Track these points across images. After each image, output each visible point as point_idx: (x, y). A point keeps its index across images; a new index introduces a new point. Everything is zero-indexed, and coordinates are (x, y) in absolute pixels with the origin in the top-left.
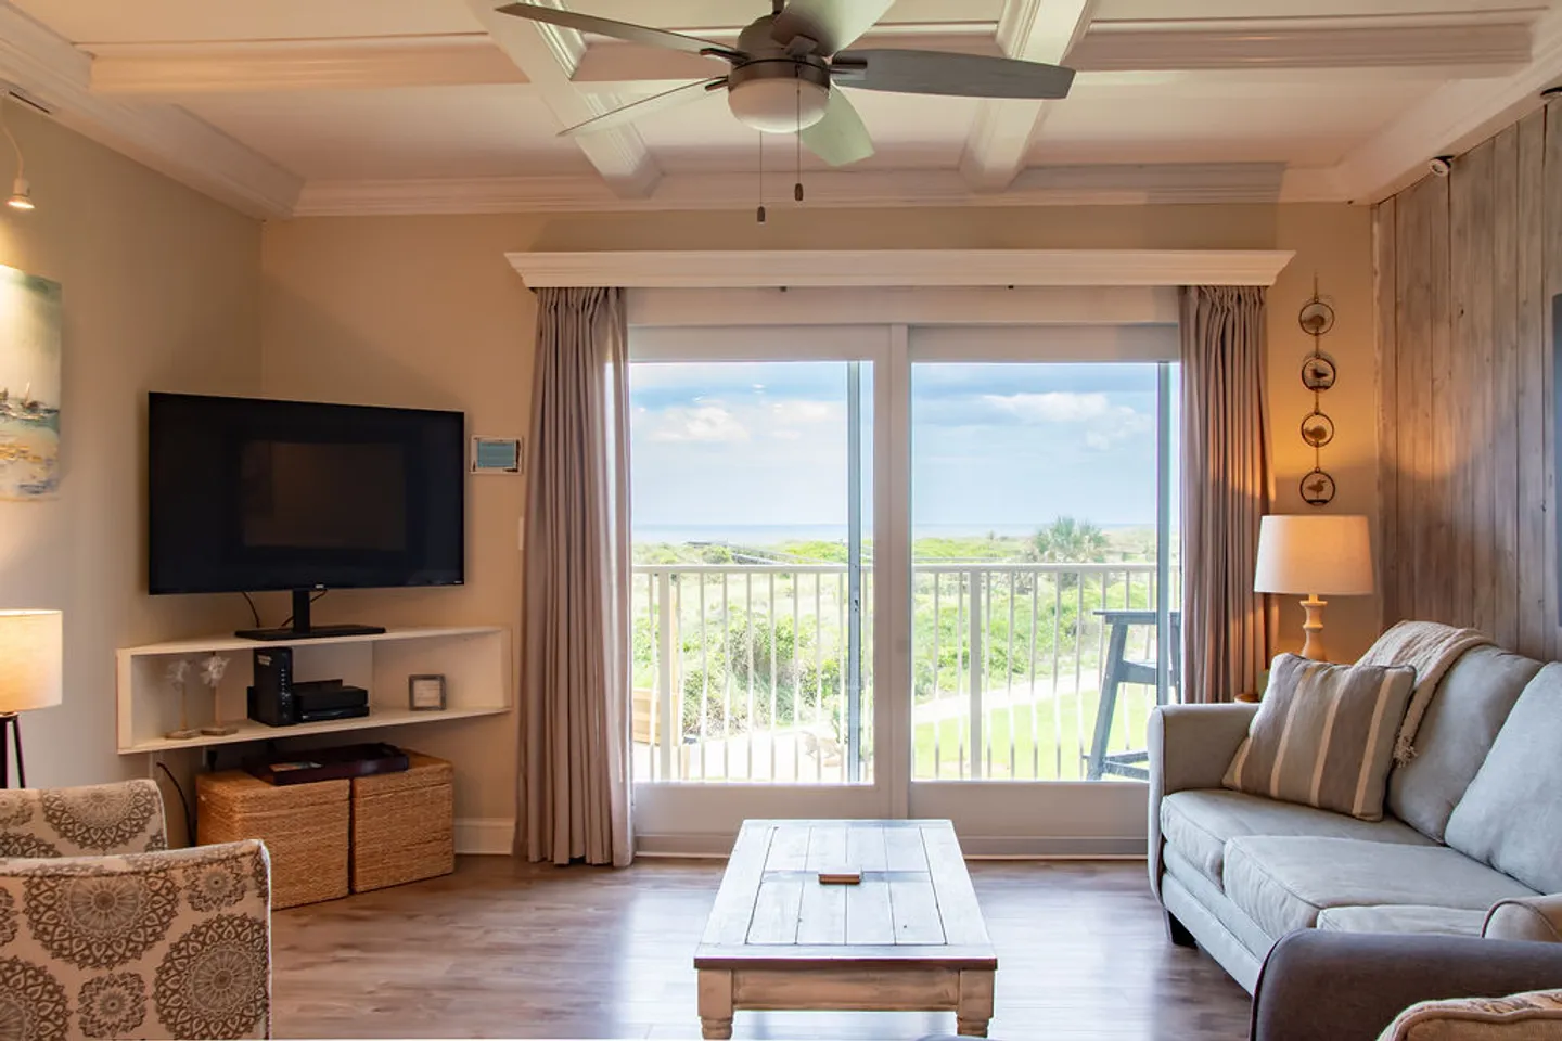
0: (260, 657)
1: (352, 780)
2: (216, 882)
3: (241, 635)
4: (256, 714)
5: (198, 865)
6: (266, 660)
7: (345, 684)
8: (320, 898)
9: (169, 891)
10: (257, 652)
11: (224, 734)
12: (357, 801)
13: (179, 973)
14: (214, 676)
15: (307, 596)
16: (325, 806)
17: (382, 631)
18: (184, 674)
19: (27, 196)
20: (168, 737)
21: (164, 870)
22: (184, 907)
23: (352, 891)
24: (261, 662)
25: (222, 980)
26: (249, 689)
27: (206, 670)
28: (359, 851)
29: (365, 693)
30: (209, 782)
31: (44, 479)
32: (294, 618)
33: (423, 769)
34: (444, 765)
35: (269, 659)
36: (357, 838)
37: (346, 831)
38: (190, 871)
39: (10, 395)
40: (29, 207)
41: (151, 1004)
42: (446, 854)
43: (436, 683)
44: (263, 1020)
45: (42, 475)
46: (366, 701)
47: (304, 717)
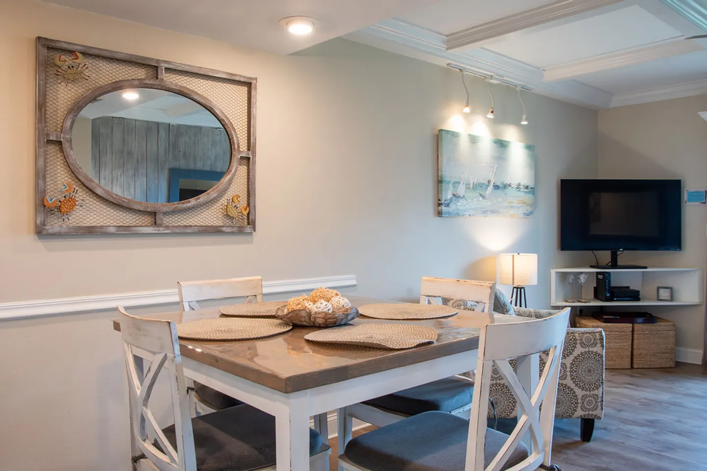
0: (599, 276)
1: (633, 324)
2: (588, 339)
3: (592, 267)
4: (597, 296)
5: (583, 333)
6: (601, 277)
7: (631, 288)
8: (620, 367)
9: (574, 340)
10: (598, 273)
11: (585, 302)
12: (635, 333)
13: (577, 366)
14: (583, 281)
15: (617, 253)
16: (622, 333)
17: (646, 268)
18: (572, 280)
19: (527, 120)
20: (567, 301)
21: (573, 333)
22: (578, 346)
23: (632, 368)
24: (599, 277)
25: (589, 371)
26: (595, 288)
27: (580, 279)
28: (635, 352)
29: (638, 292)
30: (580, 319)
31: (530, 211)
32: (611, 261)
33: (663, 324)
34: (671, 323)
35: (602, 276)
36: (635, 347)
37: (630, 343)
38: (580, 335)
39: (521, 184)
40: (527, 123)
41: (568, 374)
42: (671, 359)
43: (668, 290)
44: (601, 387)
45: (529, 209)
46: (639, 295)
47: (615, 299)
